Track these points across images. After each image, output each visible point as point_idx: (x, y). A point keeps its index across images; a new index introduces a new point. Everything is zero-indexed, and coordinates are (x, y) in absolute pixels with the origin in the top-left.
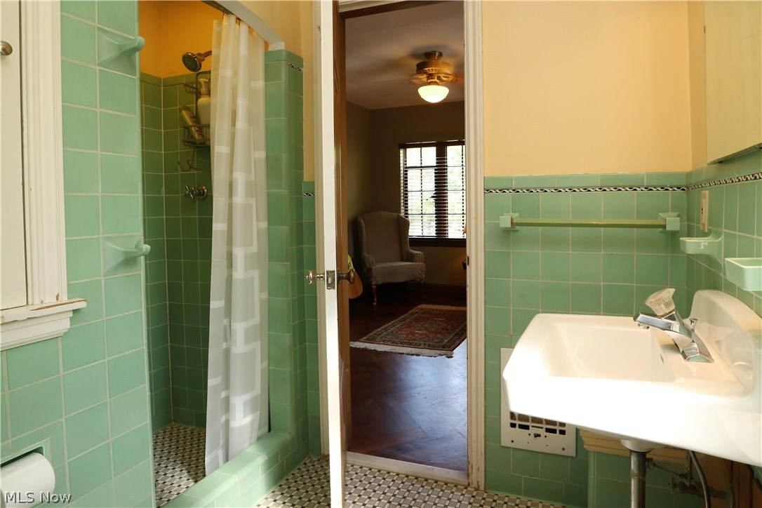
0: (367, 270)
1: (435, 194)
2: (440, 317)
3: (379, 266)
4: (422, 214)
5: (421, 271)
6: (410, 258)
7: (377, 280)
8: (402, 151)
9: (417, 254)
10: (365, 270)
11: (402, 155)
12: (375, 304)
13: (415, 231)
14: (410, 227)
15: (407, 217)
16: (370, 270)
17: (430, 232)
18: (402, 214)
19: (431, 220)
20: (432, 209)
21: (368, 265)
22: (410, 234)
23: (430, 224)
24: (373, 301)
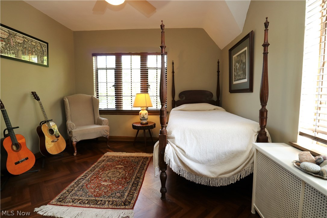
0: (70, 132)
1: (115, 84)
2: (120, 164)
3: (77, 129)
4: (107, 96)
5: (107, 131)
6: (99, 123)
7: (76, 138)
8: (94, 58)
9: (104, 120)
10: (68, 132)
11: (94, 60)
12: (75, 154)
13: (103, 106)
14: (100, 104)
15: (98, 98)
16: (71, 132)
17: (112, 106)
18: (95, 96)
19: (112, 99)
20: (113, 93)
21: (70, 129)
22: (100, 108)
23: (112, 101)
24: (74, 152)
